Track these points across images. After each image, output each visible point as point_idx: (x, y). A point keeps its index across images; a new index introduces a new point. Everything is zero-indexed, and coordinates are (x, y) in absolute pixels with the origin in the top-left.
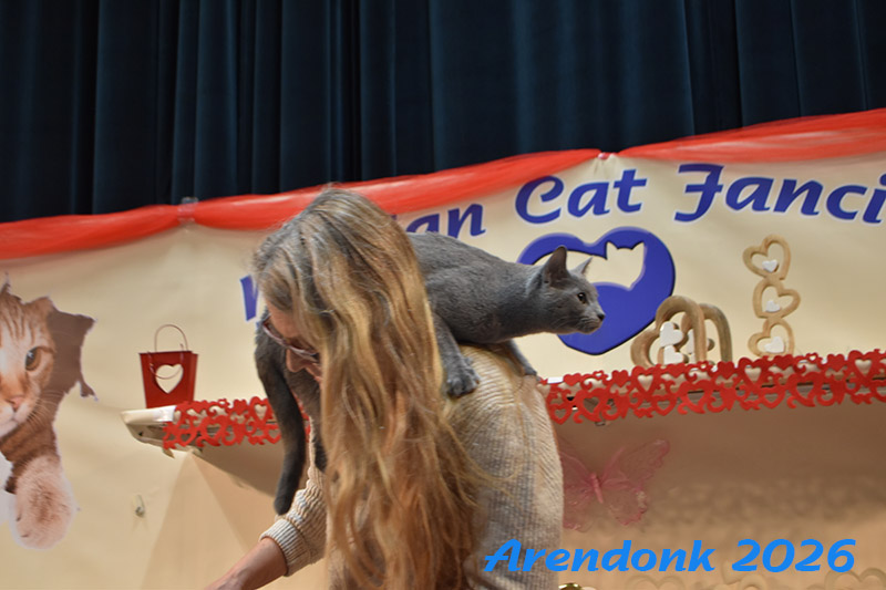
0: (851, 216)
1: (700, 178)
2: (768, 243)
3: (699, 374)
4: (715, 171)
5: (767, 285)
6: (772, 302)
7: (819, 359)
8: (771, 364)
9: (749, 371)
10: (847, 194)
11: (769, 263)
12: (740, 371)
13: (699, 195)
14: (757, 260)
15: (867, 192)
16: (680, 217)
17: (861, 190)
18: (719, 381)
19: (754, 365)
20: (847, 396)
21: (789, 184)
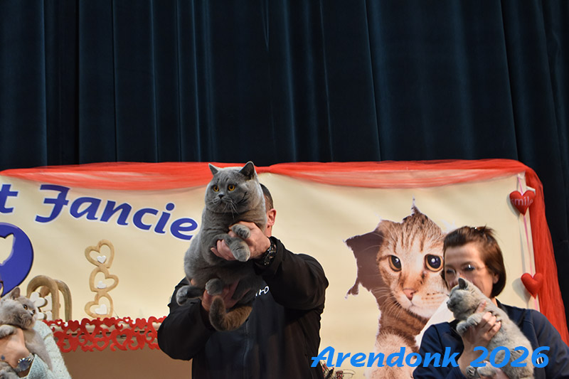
0: (147, 227)
1: (54, 195)
2: (101, 244)
3: (56, 327)
4: (64, 191)
5: (99, 271)
6: (101, 281)
7: (131, 321)
8: (102, 323)
9: (88, 326)
10: (146, 214)
11: (101, 257)
12: (83, 327)
13: (53, 205)
14: (93, 255)
15: (158, 213)
16: (39, 219)
17: (155, 212)
18: (70, 332)
19: (91, 323)
20: (146, 345)
21: (111, 204)
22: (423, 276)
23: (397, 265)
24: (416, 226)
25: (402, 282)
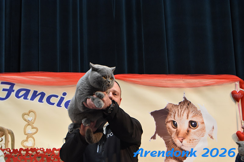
0: (53, 104)
1: (8, 87)
2: (30, 112)
3: (7, 152)
4: (12, 85)
5: (29, 125)
6: (29, 130)
7: (44, 150)
8: (29, 150)
9: (22, 152)
10: (53, 97)
11: (30, 118)
12: (20, 152)
13: (7, 92)
14: (26, 117)
15: (59, 97)
17: (57, 96)
18: (13, 155)
19: (24, 150)
21: (35, 92)
22: (188, 131)
23: (175, 125)
24: (185, 107)
25: (178, 134)
